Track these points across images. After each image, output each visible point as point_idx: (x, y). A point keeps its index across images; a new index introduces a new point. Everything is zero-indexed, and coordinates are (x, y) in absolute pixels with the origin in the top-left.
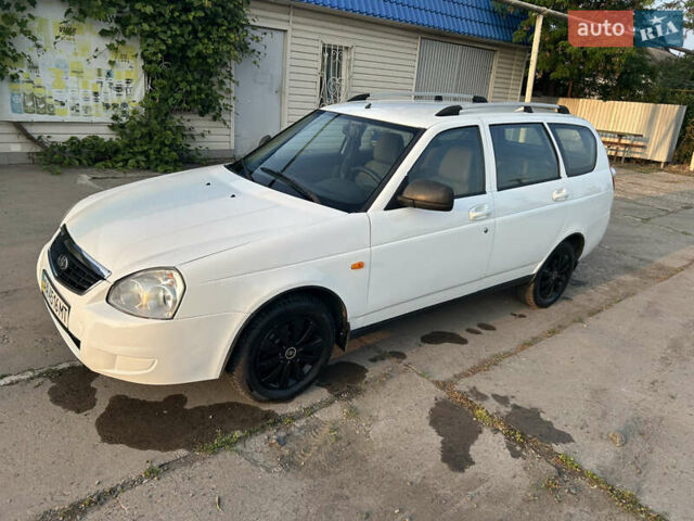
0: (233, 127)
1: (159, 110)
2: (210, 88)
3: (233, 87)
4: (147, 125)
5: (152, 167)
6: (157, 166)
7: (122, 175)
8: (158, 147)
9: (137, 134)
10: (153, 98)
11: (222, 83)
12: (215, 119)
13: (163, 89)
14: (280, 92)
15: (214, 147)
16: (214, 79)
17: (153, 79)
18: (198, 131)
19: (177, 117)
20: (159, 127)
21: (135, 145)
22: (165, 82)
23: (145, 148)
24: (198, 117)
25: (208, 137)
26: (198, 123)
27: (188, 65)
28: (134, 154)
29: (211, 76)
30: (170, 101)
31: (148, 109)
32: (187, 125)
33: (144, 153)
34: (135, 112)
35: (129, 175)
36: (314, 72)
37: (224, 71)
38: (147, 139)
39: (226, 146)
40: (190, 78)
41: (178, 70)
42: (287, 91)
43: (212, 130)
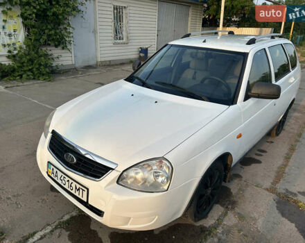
0: (73, 52)
1: (34, 46)
2: (60, 32)
3: (71, 30)
4: (29, 54)
5: (36, 78)
6: (39, 77)
7: (21, 84)
8: (37, 66)
9: (25, 60)
10: (31, 39)
11: (66, 29)
12: (63, 48)
13: (35, 34)
14: (95, 32)
15: (65, 63)
16: (61, 27)
17: (29, 29)
18: (56, 55)
19: (44, 49)
20: (36, 55)
21: (24, 66)
22: (36, 30)
23: (30, 68)
24: (54, 48)
25: (61, 59)
26: (55, 52)
27: (47, 20)
28: (25, 71)
29: (59, 25)
30: (41, 40)
31: (28, 46)
32: (50, 53)
33: (30, 70)
34: (21, 48)
35: (25, 84)
36: (110, 20)
37: (65, 22)
38: (30, 63)
39: (70, 63)
40: (49, 27)
41: (42, 23)
42: (99, 31)
43: (63, 55)
